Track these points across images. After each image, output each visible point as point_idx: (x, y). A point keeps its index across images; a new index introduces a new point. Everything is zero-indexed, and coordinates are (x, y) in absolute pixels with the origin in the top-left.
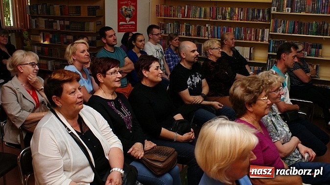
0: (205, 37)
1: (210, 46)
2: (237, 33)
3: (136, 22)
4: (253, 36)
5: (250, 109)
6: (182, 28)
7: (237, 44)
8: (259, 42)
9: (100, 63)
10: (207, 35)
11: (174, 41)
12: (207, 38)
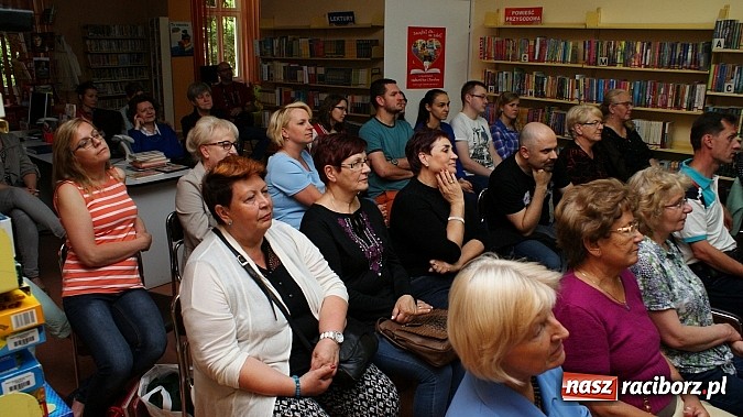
0: (572, 99)
1: (578, 117)
2: (637, 92)
3: (442, 70)
4: (670, 100)
5: (595, 252)
6: (528, 81)
7: (636, 115)
8: (684, 111)
9: (331, 144)
10: (576, 95)
11: (508, 106)
12: (575, 102)
